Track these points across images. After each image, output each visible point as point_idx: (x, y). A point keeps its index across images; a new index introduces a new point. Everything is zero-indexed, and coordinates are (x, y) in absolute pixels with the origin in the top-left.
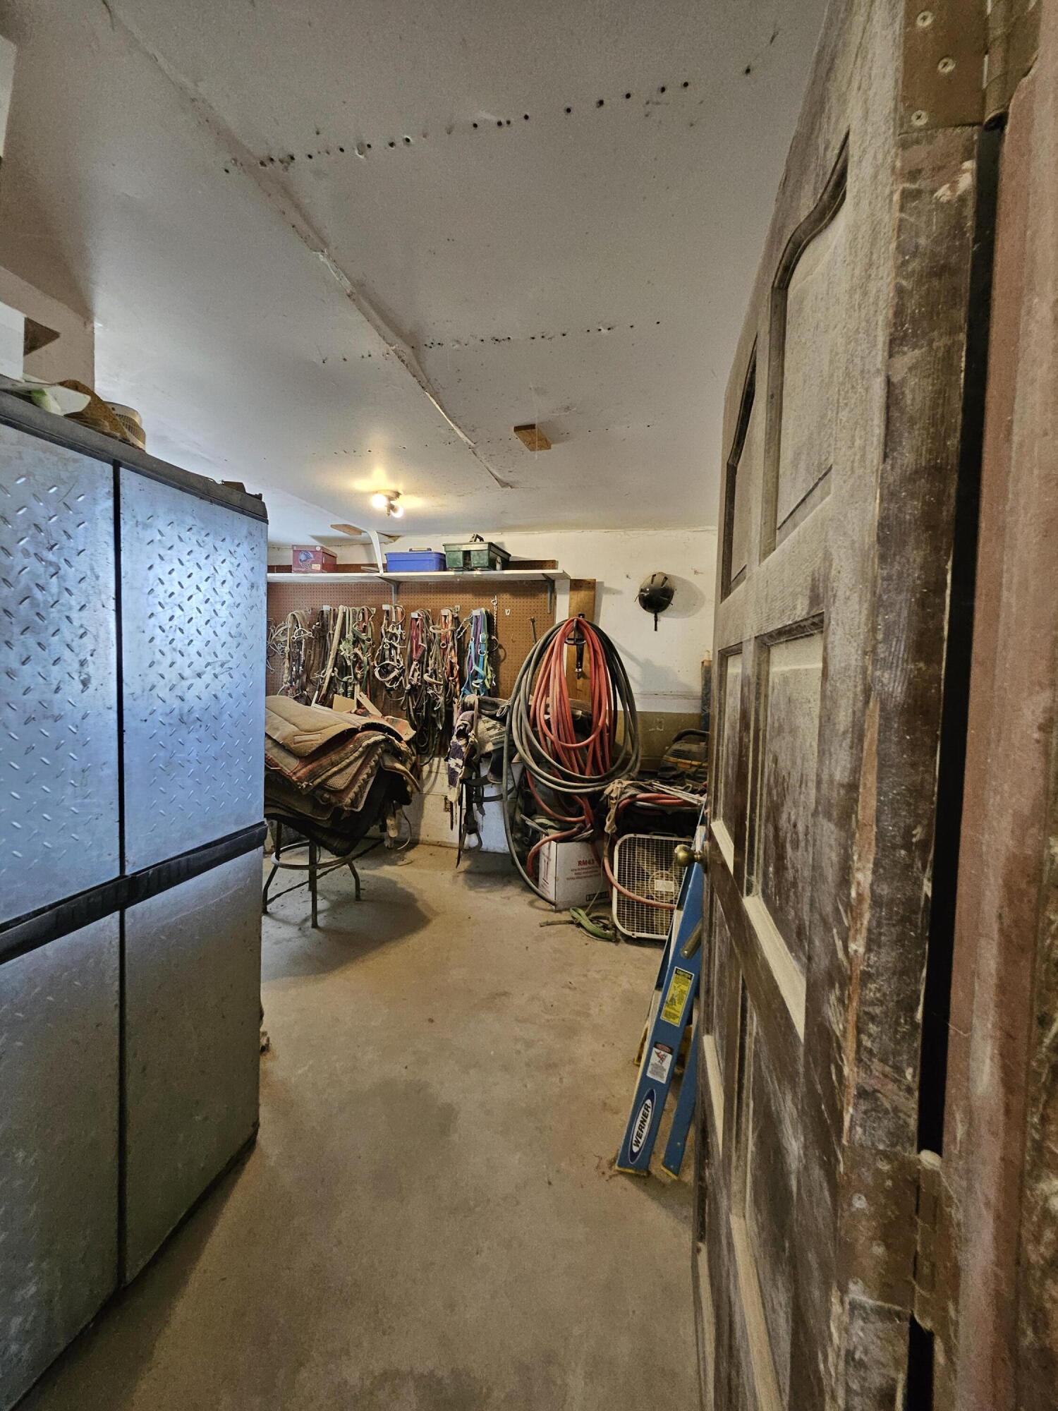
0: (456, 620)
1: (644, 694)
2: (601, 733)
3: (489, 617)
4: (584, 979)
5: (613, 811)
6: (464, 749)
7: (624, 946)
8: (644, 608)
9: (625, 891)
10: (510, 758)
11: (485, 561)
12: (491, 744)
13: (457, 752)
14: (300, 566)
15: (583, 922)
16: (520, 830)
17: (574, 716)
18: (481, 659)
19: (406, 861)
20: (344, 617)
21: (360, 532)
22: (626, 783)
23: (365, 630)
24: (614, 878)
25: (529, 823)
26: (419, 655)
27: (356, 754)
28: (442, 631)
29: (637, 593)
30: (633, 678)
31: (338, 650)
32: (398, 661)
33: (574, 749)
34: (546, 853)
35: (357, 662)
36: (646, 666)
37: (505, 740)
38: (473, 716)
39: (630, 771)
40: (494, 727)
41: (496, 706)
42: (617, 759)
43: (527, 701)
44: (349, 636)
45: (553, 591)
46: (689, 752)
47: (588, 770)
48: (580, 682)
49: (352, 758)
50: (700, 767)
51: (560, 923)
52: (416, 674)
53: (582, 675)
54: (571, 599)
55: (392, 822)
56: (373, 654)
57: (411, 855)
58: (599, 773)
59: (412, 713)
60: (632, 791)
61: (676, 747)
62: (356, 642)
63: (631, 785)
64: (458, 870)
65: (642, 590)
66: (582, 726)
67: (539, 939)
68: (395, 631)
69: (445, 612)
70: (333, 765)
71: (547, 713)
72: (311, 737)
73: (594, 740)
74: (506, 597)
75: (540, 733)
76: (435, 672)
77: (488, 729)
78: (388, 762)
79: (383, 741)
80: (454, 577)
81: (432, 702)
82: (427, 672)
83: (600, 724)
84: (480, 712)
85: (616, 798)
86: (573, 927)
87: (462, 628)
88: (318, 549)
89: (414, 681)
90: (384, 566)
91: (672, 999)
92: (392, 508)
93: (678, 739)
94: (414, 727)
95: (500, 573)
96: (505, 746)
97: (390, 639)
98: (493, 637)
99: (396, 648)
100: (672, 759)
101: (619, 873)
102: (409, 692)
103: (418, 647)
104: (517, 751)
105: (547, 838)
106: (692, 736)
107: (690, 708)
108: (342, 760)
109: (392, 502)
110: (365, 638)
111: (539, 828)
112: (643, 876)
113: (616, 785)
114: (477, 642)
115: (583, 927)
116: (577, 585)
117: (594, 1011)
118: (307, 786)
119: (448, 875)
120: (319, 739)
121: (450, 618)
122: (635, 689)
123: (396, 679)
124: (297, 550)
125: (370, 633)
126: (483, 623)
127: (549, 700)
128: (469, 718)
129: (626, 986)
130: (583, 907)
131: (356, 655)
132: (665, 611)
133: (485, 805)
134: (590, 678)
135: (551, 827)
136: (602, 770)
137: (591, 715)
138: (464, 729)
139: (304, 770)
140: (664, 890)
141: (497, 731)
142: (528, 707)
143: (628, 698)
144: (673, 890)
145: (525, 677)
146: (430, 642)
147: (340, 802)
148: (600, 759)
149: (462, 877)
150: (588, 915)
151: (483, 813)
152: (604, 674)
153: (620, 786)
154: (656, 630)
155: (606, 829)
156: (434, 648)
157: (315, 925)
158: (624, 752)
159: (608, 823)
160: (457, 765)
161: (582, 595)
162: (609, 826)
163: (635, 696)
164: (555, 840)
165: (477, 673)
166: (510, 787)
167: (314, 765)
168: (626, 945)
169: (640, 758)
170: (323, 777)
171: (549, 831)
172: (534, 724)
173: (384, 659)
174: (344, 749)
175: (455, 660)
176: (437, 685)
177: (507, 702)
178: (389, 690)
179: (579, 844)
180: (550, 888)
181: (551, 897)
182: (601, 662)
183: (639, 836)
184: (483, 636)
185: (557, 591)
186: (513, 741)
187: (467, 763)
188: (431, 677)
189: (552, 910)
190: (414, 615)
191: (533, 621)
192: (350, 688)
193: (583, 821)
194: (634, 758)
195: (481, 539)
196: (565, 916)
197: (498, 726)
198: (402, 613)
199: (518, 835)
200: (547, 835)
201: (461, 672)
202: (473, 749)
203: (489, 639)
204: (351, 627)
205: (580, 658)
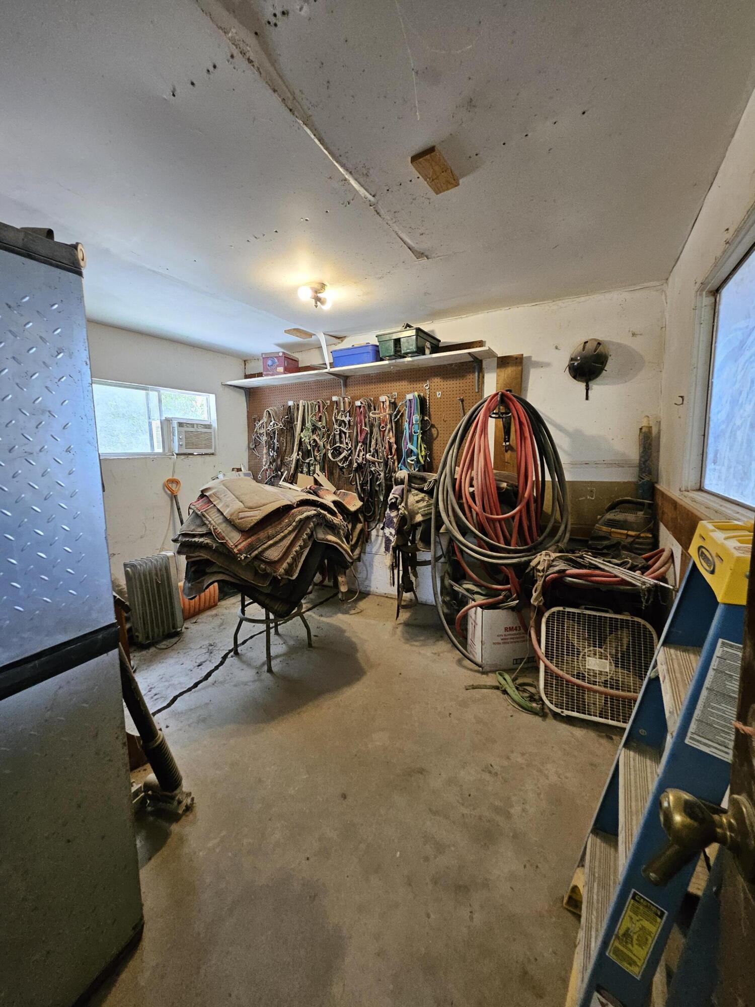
0: (394, 405)
1: (574, 464)
2: (528, 504)
3: (422, 401)
4: (506, 763)
5: (539, 583)
6: (395, 520)
7: (551, 722)
8: (575, 377)
9: (553, 667)
10: (438, 528)
11: (413, 348)
12: (419, 515)
13: (389, 524)
14: (268, 370)
15: (509, 690)
16: (448, 594)
17: (499, 488)
18: (415, 438)
19: (357, 610)
20: (304, 409)
21: (311, 335)
22: (554, 555)
23: (320, 419)
24: (541, 651)
25: (457, 588)
26: (363, 437)
27: (290, 528)
28: (381, 416)
29: (566, 362)
30: (561, 448)
31: (301, 438)
32: (347, 444)
33: (499, 520)
34: (473, 616)
35: (316, 446)
36: (576, 436)
37: (433, 511)
38: (403, 490)
39: (558, 542)
40: (423, 500)
41: (424, 480)
42: (545, 527)
43: (452, 473)
44: (308, 425)
45: (481, 370)
46: (625, 521)
47: (513, 541)
48: (508, 455)
49: (286, 532)
50: (638, 537)
51: (485, 687)
52: (361, 454)
53: (509, 448)
54: (498, 376)
55: (343, 579)
56: (328, 438)
57: (362, 605)
58: (526, 544)
59: (359, 487)
60: (561, 566)
61: (610, 516)
62: (315, 429)
63: (559, 557)
64: (398, 622)
65: (572, 359)
66: (508, 498)
67: (464, 704)
68: (343, 418)
69: (383, 398)
70: (269, 538)
71: (471, 486)
72: (251, 513)
73: (520, 511)
74: (437, 381)
75: (465, 505)
76: (377, 451)
77: (418, 502)
78: (321, 535)
79: (315, 515)
80: (389, 366)
81: (374, 477)
82: (370, 452)
83: (526, 495)
84: (410, 486)
85: (543, 571)
86: (498, 692)
87: (399, 412)
88: (281, 354)
89: (360, 460)
90: (330, 364)
91: (627, 934)
92: (318, 299)
93: (612, 508)
94: (361, 499)
95: (430, 357)
96: (433, 516)
97: (340, 425)
98: (426, 418)
99: (345, 433)
100: (604, 528)
101: (547, 648)
102: (357, 470)
103: (361, 430)
104: (443, 523)
105: (473, 603)
106: (627, 505)
107: (626, 476)
108: (277, 534)
109: (319, 295)
110: (320, 426)
111: (466, 593)
112: (573, 651)
113: (543, 557)
114: (412, 423)
115: (508, 694)
116: (504, 362)
117: (516, 810)
118: (246, 557)
119: (390, 625)
120: (258, 515)
121: (388, 403)
122: (564, 459)
123: (346, 458)
124: (266, 357)
125: (324, 421)
126: (416, 406)
127: (474, 473)
128: (399, 492)
129: (554, 779)
130: (509, 671)
131: (315, 441)
132: (598, 379)
133: (418, 568)
134: (517, 451)
135: (478, 593)
136: (529, 540)
137: (517, 487)
138: (396, 502)
139: (244, 543)
140: (597, 668)
141: (425, 504)
142: (454, 481)
143: (556, 468)
144: (608, 670)
145: (451, 451)
146: (372, 426)
147: (275, 572)
148: (526, 528)
149: (400, 628)
150: (514, 680)
151: (416, 576)
152: (531, 446)
153: (547, 558)
154: (587, 398)
155: (532, 601)
156: (375, 430)
157: (270, 670)
158: (552, 521)
159: (534, 595)
160: (391, 534)
161: (509, 371)
162: (535, 598)
163: (564, 466)
164: (481, 606)
165: (412, 451)
166: (440, 553)
167: (253, 538)
168: (554, 721)
169: (569, 527)
170: (260, 549)
171: (476, 596)
172: (459, 496)
173: (335, 443)
174: (280, 524)
175: (393, 440)
176: (379, 463)
177: (435, 476)
178: (342, 469)
179: (505, 611)
180: (477, 650)
181: (478, 659)
182: (527, 434)
183: (568, 609)
184: (416, 417)
185: (485, 371)
186: (439, 512)
187: (399, 532)
188: (373, 456)
189: (478, 671)
190: (358, 403)
191: (462, 401)
192: (312, 468)
193: (509, 590)
194: (562, 528)
195: (410, 326)
196: (491, 680)
197: (427, 498)
198: (350, 403)
199: (448, 599)
200: (474, 600)
201: (399, 450)
202: (403, 520)
203: (422, 420)
204: (310, 419)
205: (507, 431)
